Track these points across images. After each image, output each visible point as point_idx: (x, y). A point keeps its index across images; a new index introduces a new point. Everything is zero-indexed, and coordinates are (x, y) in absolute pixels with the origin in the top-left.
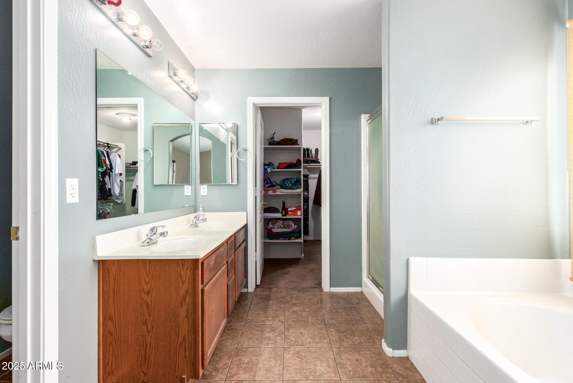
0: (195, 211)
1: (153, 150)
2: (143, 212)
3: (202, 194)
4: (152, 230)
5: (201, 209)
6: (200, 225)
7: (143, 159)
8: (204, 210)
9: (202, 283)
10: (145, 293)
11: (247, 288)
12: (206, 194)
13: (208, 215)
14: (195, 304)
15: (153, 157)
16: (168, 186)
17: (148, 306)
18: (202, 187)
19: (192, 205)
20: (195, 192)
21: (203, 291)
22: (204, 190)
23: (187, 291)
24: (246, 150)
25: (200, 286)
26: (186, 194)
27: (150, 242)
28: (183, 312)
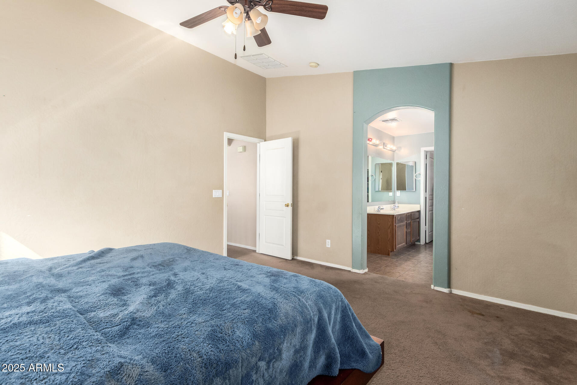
0: (394, 203)
1: (375, 175)
2: (371, 202)
3: (397, 195)
4: (379, 207)
5: (397, 202)
6: (396, 209)
7: (371, 179)
8: (398, 203)
9: (395, 223)
10: (378, 224)
11: (420, 242)
12: (399, 195)
13: (400, 205)
14: (393, 229)
15: (375, 178)
16: (379, 191)
17: (379, 228)
18: (397, 192)
19: (393, 200)
20: (394, 195)
21: (395, 225)
22: (398, 193)
23: (391, 225)
24: (420, 174)
25: (395, 224)
26: (390, 195)
27: (378, 211)
28: (389, 231)
